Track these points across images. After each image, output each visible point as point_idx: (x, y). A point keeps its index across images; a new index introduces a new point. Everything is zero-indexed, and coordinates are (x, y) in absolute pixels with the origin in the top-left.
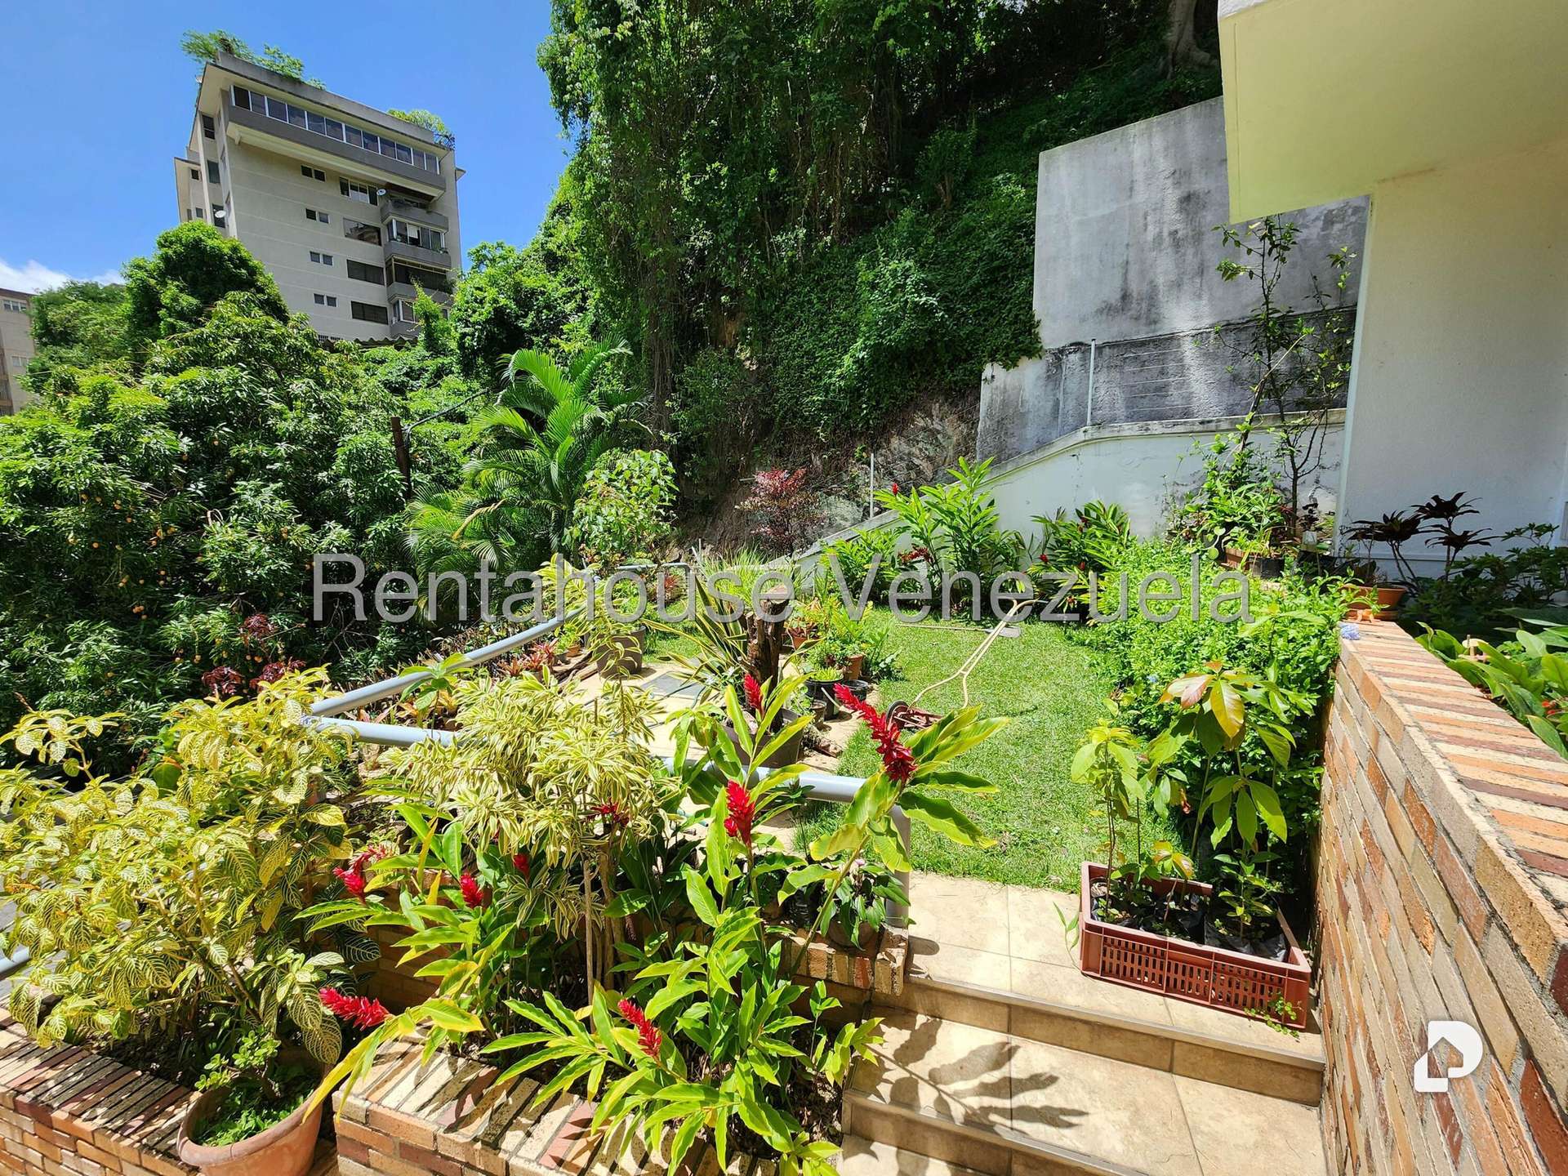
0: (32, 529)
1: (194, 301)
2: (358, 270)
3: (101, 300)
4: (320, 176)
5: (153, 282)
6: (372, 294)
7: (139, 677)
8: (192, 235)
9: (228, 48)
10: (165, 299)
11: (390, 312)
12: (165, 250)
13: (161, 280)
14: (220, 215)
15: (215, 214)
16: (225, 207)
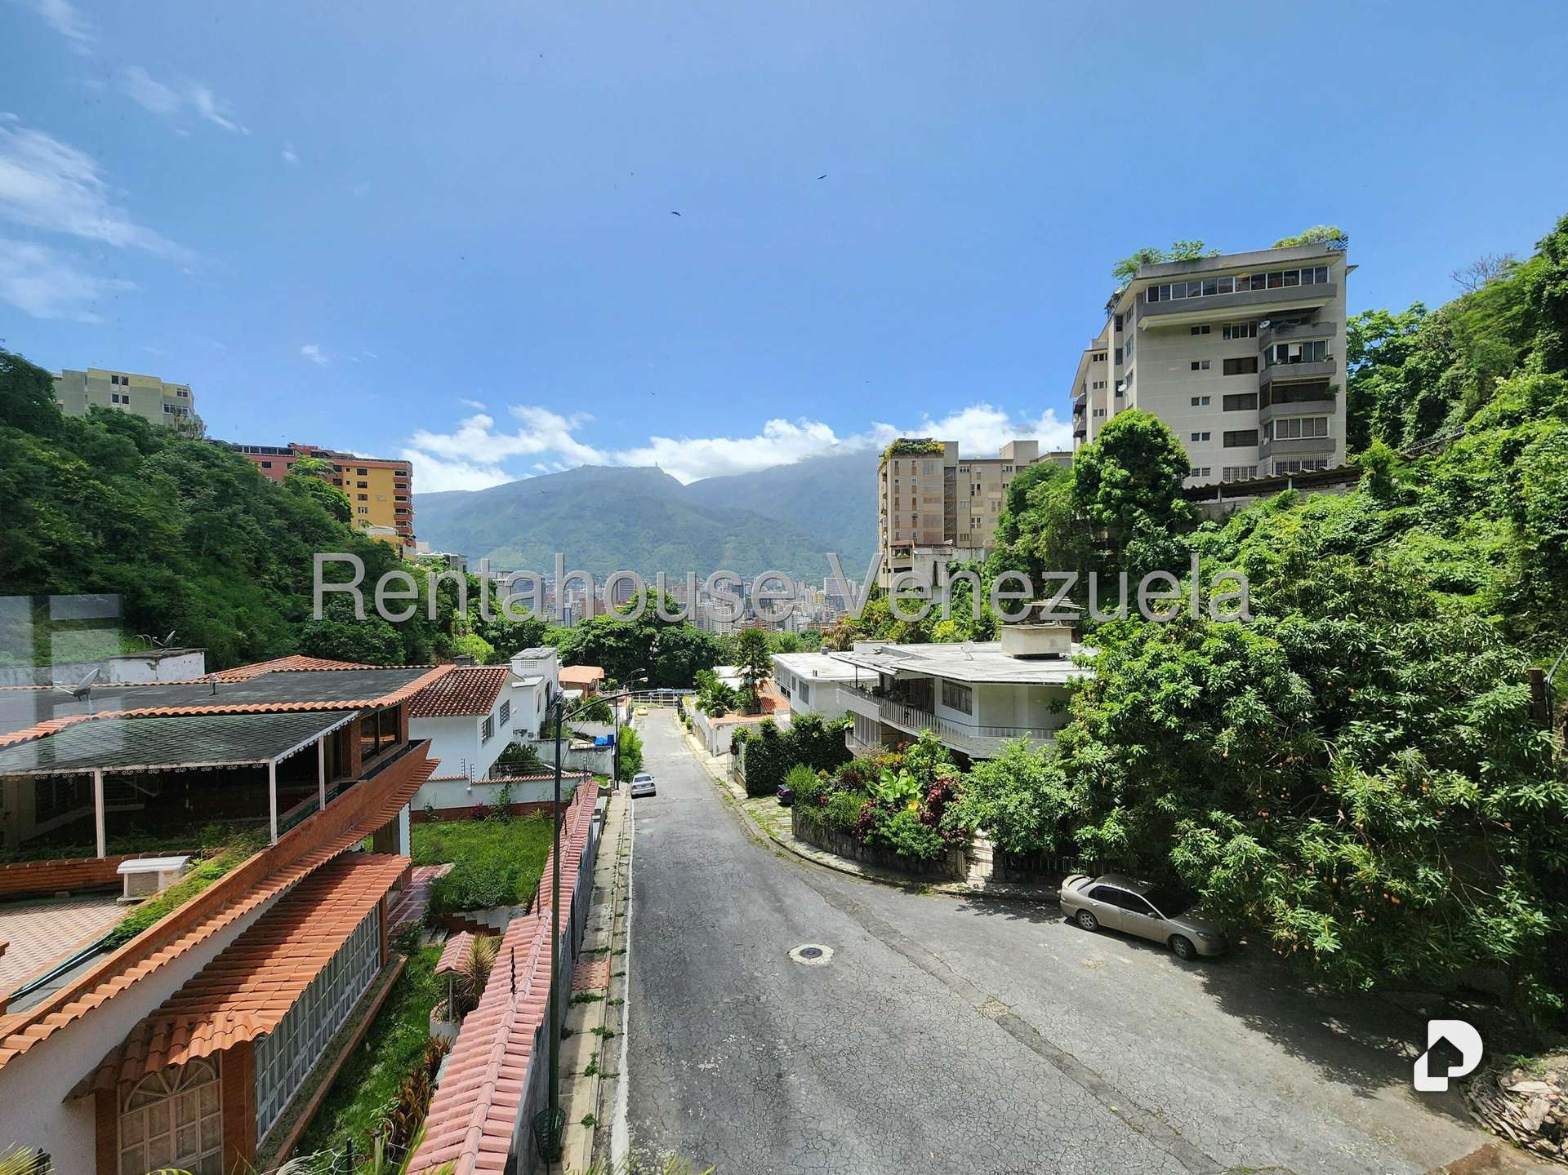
1: (1125, 472)
2: (1233, 402)
4: (1206, 330)
5: (1094, 462)
6: (1244, 420)
8: (1129, 422)
9: (1146, 260)
10: (1104, 474)
11: (1261, 434)
12: (1105, 437)
13: (1101, 460)
14: (1122, 388)
15: (1117, 388)
16: (1125, 381)
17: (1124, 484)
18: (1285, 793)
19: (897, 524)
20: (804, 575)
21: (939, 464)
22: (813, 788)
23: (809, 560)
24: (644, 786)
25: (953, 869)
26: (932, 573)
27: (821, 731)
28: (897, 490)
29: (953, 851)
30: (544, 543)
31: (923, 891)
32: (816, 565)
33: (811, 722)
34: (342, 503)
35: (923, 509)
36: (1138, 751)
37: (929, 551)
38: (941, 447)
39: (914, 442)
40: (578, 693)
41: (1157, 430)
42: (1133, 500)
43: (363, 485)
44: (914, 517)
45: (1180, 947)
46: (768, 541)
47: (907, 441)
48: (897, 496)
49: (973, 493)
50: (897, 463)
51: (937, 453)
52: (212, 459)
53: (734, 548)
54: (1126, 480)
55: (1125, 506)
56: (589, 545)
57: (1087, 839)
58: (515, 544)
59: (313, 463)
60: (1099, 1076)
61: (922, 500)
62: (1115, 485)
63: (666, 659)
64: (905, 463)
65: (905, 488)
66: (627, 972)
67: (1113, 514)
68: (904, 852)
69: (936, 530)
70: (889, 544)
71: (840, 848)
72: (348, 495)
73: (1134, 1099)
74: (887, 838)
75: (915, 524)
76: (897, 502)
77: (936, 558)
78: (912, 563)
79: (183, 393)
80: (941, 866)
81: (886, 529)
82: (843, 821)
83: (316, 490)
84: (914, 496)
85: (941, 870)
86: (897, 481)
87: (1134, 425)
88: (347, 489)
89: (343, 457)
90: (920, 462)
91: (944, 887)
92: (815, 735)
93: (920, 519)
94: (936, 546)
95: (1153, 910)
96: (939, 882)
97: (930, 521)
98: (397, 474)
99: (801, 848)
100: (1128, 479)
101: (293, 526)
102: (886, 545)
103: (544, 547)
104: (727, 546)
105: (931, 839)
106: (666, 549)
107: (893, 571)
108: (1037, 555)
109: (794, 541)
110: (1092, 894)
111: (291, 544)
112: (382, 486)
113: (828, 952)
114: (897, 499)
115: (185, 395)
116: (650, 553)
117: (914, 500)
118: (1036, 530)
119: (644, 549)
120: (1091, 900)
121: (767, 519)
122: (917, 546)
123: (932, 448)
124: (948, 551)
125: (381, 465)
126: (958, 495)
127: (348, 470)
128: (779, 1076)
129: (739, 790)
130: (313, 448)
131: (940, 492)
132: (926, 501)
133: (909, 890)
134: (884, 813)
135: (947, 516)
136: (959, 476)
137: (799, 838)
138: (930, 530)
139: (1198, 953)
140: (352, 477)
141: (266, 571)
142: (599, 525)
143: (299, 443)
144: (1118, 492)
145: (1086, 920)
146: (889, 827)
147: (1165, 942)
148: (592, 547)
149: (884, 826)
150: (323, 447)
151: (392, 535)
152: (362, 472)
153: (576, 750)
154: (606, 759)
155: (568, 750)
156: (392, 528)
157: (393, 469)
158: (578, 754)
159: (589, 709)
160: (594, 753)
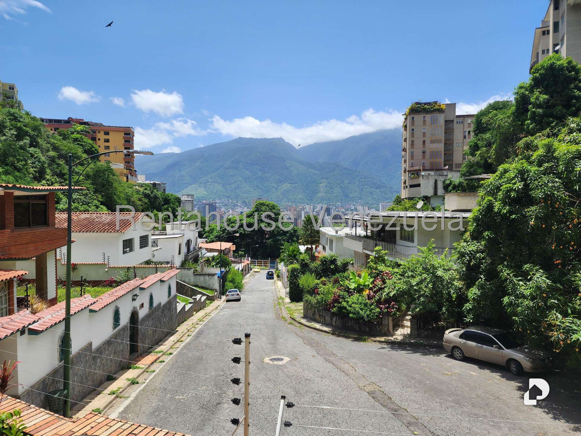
0: (514, 216)
1: (546, 97)
3: (501, 109)
5: (527, 93)
7: (558, 300)
8: (549, 62)
10: (532, 100)
12: (535, 75)
13: (531, 91)
14: (557, 48)
15: (554, 48)
16: (560, 43)
17: (546, 105)
18: (573, 246)
19: (412, 157)
20: (368, 203)
21: (441, 118)
22: (312, 285)
23: (371, 193)
24: (233, 295)
25: (386, 329)
26: (433, 187)
27: (336, 265)
28: (412, 135)
29: (386, 317)
30: (217, 183)
31: (365, 340)
32: (375, 196)
33: (329, 259)
34: (93, 149)
35: (430, 147)
36: (488, 235)
37: (432, 173)
38: (443, 107)
39: (425, 104)
40: (216, 254)
41: (571, 67)
42: (552, 116)
43: (107, 141)
44: (424, 152)
45: (513, 367)
46: (346, 182)
47: (420, 104)
48: (413, 139)
49: (465, 137)
50: (413, 118)
51: (440, 111)
52: (18, 118)
53: (326, 186)
54: (547, 102)
55: (545, 120)
56: (242, 184)
57: (470, 309)
58: (201, 183)
59: (80, 128)
60: (417, 419)
61: (429, 142)
62: (539, 106)
63: (272, 241)
64: (419, 118)
65: (418, 133)
66: (166, 362)
67: (536, 126)
68: (354, 316)
69: (438, 160)
70: (407, 170)
71: (325, 320)
72: (99, 146)
73: (432, 430)
74: (345, 308)
75: (424, 157)
76: (412, 144)
77: (436, 177)
78: (421, 181)
79: (12, 88)
80: (379, 327)
81: (405, 161)
82: (325, 301)
83: (79, 141)
84: (424, 139)
85: (378, 329)
86: (413, 130)
87: (554, 63)
88: (100, 143)
89: (96, 124)
90: (428, 117)
91: (378, 339)
92: (332, 267)
93: (428, 155)
94: (437, 170)
95: (497, 344)
96: (375, 336)
97: (434, 154)
98: (125, 134)
99: (304, 321)
100: (548, 100)
101: (61, 156)
102: (405, 172)
103: (216, 185)
104: (321, 185)
105: (372, 309)
106: (286, 186)
107: (408, 187)
108: (489, 161)
109: (362, 182)
110: (461, 337)
111: (59, 165)
112: (117, 141)
113: (286, 359)
114: (413, 141)
115: (13, 89)
116: (276, 189)
117: (424, 142)
118: (489, 145)
119: (273, 187)
120: (461, 340)
121: (345, 169)
122: (424, 170)
123: (437, 107)
124: (445, 173)
125: (117, 129)
126: (455, 138)
127: (99, 132)
128: (219, 404)
129: (288, 300)
130: (80, 120)
131: (442, 136)
132: (432, 142)
133: (356, 340)
134: (346, 294)
135: (447, 152)
136: (455, 126)
137: (305, 317)
138: (434, 160)
139: (525, 370)
140: (101, 136)
141: (44, 179)
142: (247, 172)
143: (74, 117)
144: (540, 111)
145: (457, 354)
146: (348, 302)
147: (504, 364)
148: (243, 186)
149: (345, 301)
150: (86, 120)
151: (122, 169)
152: (107, 133)
153: (197, 275)
154: (214, 281)
155: (192, 274)
156: (122, 165)
157: (123, 131)
158: (198, 277)
159: (218, 261)
160: (207, 277)
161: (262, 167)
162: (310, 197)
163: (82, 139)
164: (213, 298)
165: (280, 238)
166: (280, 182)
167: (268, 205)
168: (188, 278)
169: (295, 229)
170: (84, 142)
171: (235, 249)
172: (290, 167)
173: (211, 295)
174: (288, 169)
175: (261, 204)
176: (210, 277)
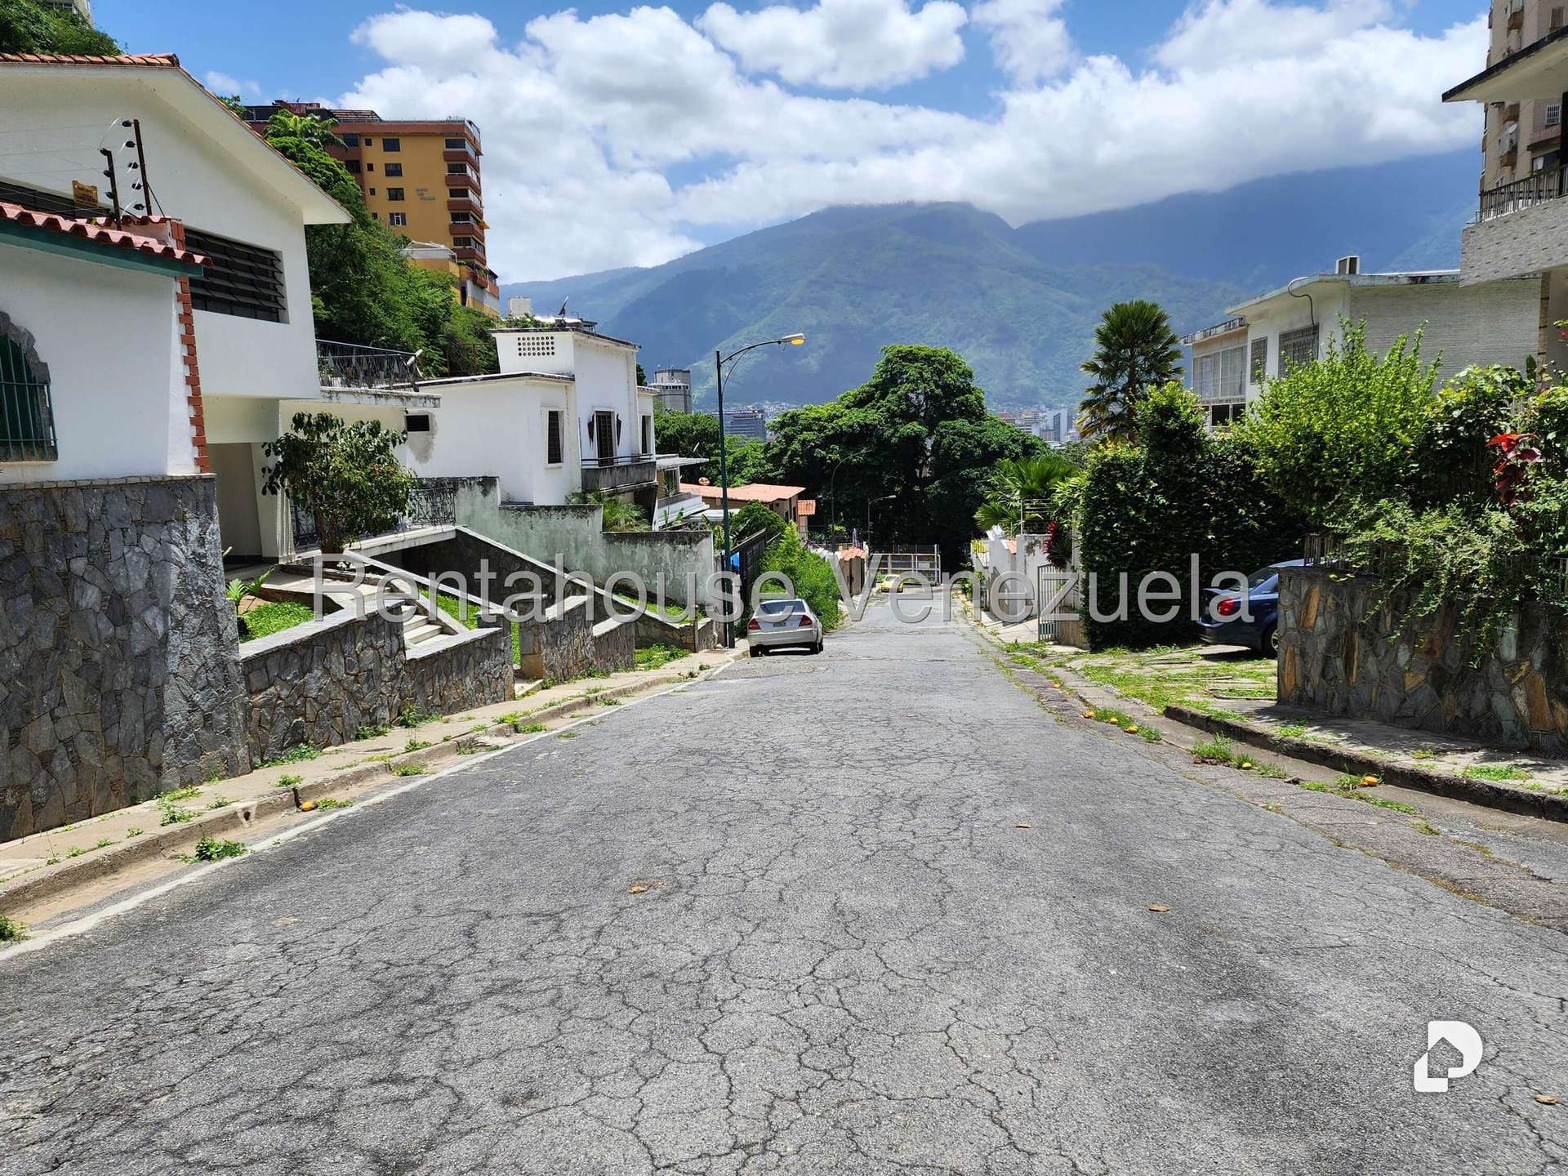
24: (780, 623)
43: (395, 170)
72: (373, 192)
88: (373, 180)
89: (359, 118)
98: (449, 144)
112: (425, 170)
125: (422, 131)
127: (368, 143)
140: (375, 155)
151: (443, 260)
152: (391, 145)
153: (622, 537)
154: (700, 565)
155: (599, 536)
156: (443, 247)
157: (442, 135)
158: (626, 549)
159: (742, 527)
160: (667, 548)
161: (904, 296)
162: (1058, 381)
163: (301, 150)
164: (689, 640)
165: (975, 473)
166: (960, 339)
167: (927, 359)
168: (582, 553)
169: (1029, 442)
170: (309, 160)
171: (813, 512)
172: (991, 287)
173: (677, 626)
174: (983, 294)
175: (904, 358)
176: (681, 547)
